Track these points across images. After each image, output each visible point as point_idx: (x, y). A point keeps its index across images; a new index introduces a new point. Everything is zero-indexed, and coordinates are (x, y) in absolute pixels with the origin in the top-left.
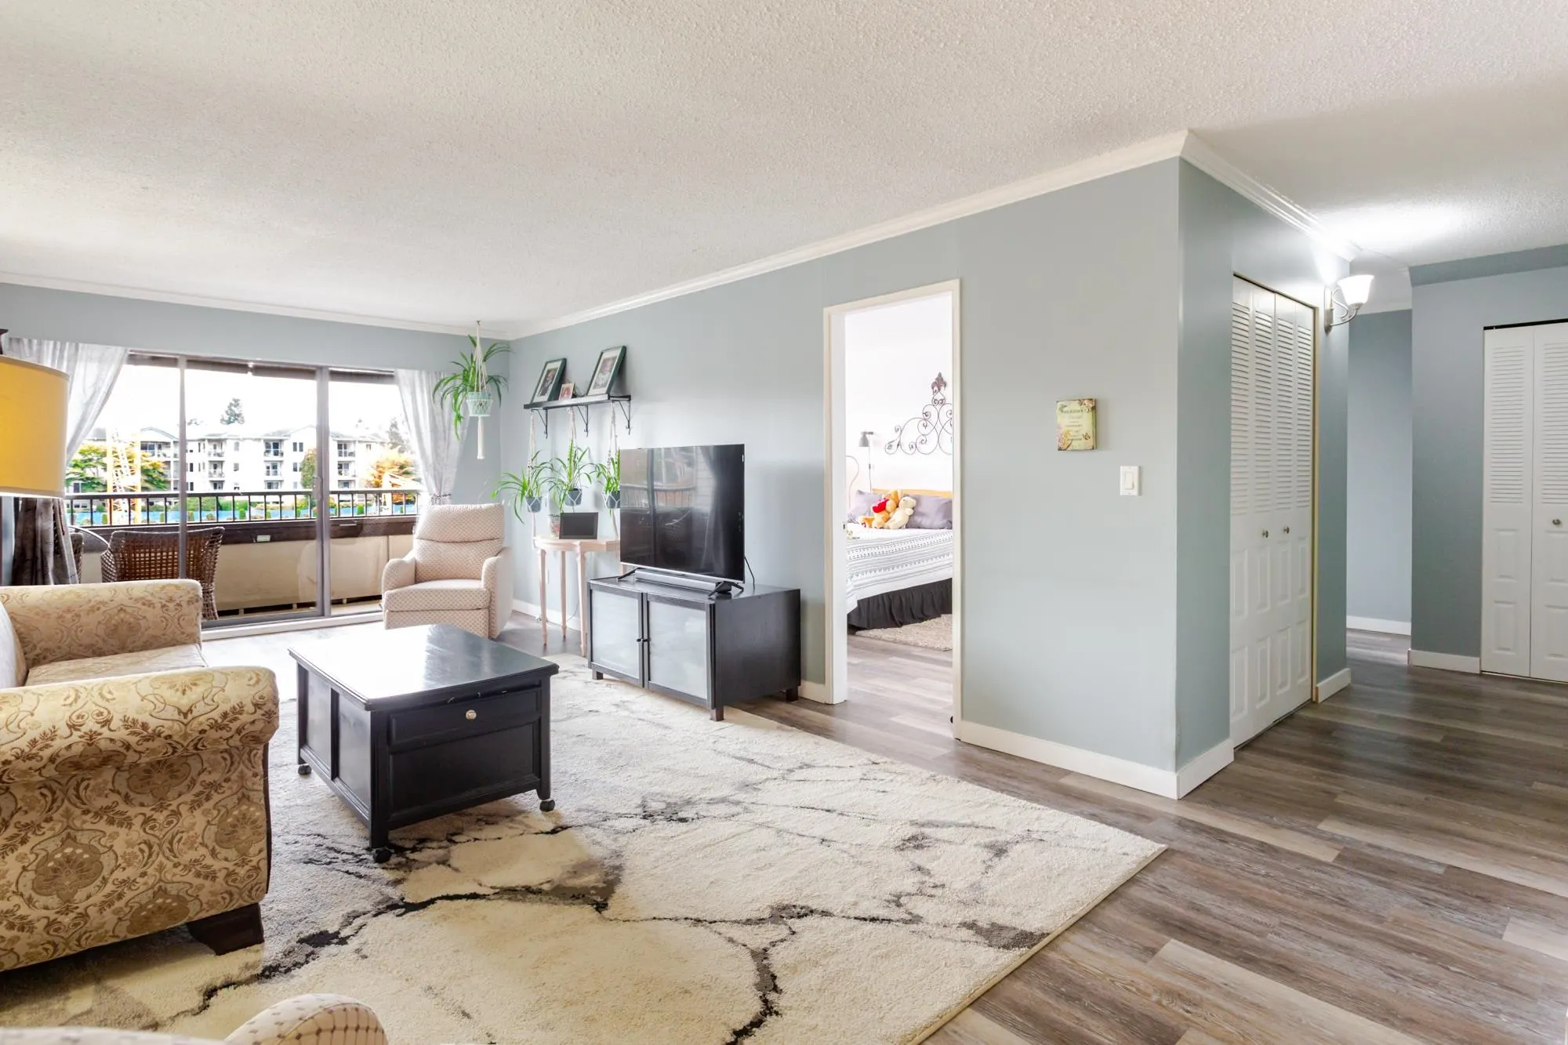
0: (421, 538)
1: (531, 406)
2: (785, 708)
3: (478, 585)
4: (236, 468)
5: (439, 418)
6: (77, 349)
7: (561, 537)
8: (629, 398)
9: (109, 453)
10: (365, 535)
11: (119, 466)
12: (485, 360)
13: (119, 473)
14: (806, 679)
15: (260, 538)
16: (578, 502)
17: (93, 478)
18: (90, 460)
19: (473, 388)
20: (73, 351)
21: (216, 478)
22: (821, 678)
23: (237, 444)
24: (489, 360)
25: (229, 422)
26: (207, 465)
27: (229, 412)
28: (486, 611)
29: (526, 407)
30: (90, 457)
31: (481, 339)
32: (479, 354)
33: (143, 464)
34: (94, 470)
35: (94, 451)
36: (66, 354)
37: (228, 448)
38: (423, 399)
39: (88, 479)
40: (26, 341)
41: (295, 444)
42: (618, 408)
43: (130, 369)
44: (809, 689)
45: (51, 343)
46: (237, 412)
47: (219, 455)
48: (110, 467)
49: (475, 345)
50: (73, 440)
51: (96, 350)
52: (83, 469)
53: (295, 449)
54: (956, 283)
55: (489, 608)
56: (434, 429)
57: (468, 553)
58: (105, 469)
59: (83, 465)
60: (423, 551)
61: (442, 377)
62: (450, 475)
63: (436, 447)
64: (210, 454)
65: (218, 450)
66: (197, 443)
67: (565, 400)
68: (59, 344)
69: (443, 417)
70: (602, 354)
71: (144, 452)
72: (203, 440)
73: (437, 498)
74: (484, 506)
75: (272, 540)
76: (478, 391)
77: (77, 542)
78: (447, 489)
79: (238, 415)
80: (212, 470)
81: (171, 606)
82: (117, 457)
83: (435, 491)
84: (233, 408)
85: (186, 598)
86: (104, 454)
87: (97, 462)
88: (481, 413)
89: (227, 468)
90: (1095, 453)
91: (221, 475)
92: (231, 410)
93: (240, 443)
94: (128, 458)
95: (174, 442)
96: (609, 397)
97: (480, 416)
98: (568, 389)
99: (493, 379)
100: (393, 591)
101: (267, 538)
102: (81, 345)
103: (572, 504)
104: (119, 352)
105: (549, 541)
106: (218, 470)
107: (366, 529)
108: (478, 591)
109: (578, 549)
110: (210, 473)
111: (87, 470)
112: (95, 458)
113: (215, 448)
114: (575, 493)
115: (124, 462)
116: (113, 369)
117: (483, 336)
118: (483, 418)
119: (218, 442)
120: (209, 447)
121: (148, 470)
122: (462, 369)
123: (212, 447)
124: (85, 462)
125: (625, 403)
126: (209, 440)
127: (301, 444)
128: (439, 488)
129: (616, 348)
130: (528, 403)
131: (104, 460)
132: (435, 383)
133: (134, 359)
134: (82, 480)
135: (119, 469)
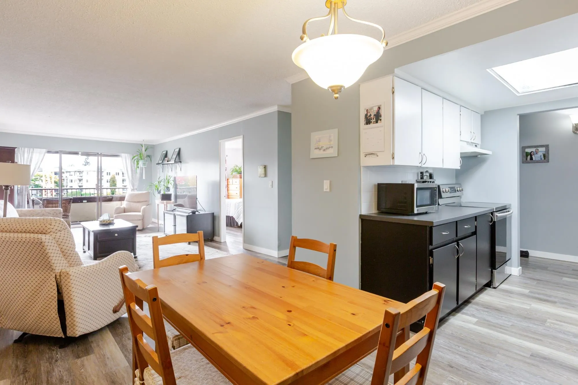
0: (126, 201)
1: (158, 164)
2: (210, 243)
3: (140, 214)
4: (87, 181)
5: (133, 167)
6: (33, 150)
7: (162, 200)
8: (181, 162)
9: (44, 176)
10: (114, 201)
11: (47, 181)
12: (145, 151)
13: (47, 183)
14: (216, 236)
15: (84, 201)
16: (169, 191)
17: (38, 185)
18: (37, 178)
19: (142, 159)
20: (32, 150)
21: (80, 185)
22: (219, 236)
23: (88, 173)
24: (146, 151)
25: (85, 165)
26: (77, 180)
27: (85, 161)
28: (142, 220)
29: (157, 164)
30: (37, 177)
31: (144, 144)
32: (144, 149)
33: (55, 180)
34: (38, 182)
35: (39, 176)
36: (31, 151)
37: (84, 174)
38: (129, 162)
39: (36, 185)
40: (20, 148)
41: (107, 173)
42: (178, 165)
43: (47, 155)
44: (216, 238)
45: (27, 148)
46: (88, 162)
47: (81, 177)
48: (44, 181)
49: (143, 146)
50: (32, 174)
51: (39, 150)
52: (35, 181)
53: (107, 175)
54: (242, 136)
55: (143, 220)
56: (132, 170)
57: (138, 205)
58: (42, 182)
59: (35, 180)
60: (127, 205)
61: (134, 155)
62: (137, 184)
63: (132, 175)
64: (78, 176)
65: (81, 175)
66: (74, 172)
67: (166, 162)
68: (29, 149)
69: (134, 167)
70: (175, 150)
71: (55, 176)
72: (76, 171)
73: (133, 190)
74: (144, 192)
75: (87, 202)
76: (143, 160)
77: (33, 201)
78: (136, 187)
79: (89, 163)
80: (79, 182)
81: (55, 214)
82: (46, 177)
83: (132, 188)
84: (87, 160)
85: (59, 212)
86: (42, 177)
87: (40, 179)
88: (144, 166)
89: (84, 181)
90: (265, 178)
91: (82, 184)
92: (86, 161)
93: (89, 172)
94: (50, 178)
95: (66, 172)
96: (175, 162)
97: (144, 167)
98: (166, 159)
99: (149, 156)
100: (117, 215)
101: (86, 201)
102: (34, 149)
103: (167, 191)
104: (44, 150)
105: (159, 201)
106: (81, 182)
107: (113, 199)
108: (139, 215)
109: (165, 204)
110: (78, 183)
111: (36, 182)
112: (39, 178)
113: (80, 174)
114: (168, 188)
115: (49, 179)
116: (43, 155)
117: (145, 143)
118: (145, 167)
119: (80, 172)
120: (78, 174)
121: (57, 182)
122: (139, 153)
123: (79, 174)
124: (36, 179)
125: (180, 163)
126: (78, 172)
127: (110, 173)
128: (133, 186)
129: (178, 148)
130: (157, 163)
131: (42, 178)
132: (132, 157)
133: (49, 152)
134: (34, 185)
135: (47, 182)
